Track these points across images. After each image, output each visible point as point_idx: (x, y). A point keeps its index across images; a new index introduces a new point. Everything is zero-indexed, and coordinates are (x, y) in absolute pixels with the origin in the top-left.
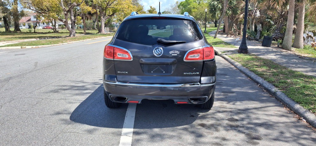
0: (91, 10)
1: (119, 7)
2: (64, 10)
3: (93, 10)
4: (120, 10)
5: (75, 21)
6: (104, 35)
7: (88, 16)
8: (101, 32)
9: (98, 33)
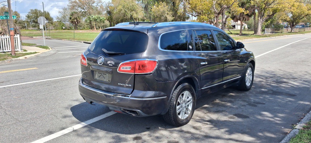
0: (243, 11)
1: (280, 7)
2: (215, 12)
3: (246, 11)
4: (281, 10)
5: (226, 23)
6: (260, 36)
7: (246, 17)
8: (256, 33)
9: (253, 34)
